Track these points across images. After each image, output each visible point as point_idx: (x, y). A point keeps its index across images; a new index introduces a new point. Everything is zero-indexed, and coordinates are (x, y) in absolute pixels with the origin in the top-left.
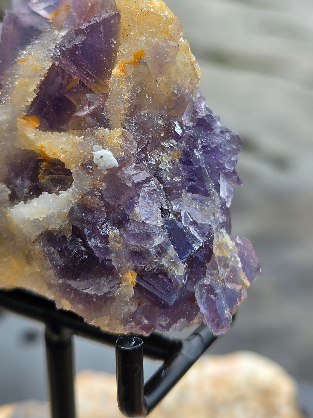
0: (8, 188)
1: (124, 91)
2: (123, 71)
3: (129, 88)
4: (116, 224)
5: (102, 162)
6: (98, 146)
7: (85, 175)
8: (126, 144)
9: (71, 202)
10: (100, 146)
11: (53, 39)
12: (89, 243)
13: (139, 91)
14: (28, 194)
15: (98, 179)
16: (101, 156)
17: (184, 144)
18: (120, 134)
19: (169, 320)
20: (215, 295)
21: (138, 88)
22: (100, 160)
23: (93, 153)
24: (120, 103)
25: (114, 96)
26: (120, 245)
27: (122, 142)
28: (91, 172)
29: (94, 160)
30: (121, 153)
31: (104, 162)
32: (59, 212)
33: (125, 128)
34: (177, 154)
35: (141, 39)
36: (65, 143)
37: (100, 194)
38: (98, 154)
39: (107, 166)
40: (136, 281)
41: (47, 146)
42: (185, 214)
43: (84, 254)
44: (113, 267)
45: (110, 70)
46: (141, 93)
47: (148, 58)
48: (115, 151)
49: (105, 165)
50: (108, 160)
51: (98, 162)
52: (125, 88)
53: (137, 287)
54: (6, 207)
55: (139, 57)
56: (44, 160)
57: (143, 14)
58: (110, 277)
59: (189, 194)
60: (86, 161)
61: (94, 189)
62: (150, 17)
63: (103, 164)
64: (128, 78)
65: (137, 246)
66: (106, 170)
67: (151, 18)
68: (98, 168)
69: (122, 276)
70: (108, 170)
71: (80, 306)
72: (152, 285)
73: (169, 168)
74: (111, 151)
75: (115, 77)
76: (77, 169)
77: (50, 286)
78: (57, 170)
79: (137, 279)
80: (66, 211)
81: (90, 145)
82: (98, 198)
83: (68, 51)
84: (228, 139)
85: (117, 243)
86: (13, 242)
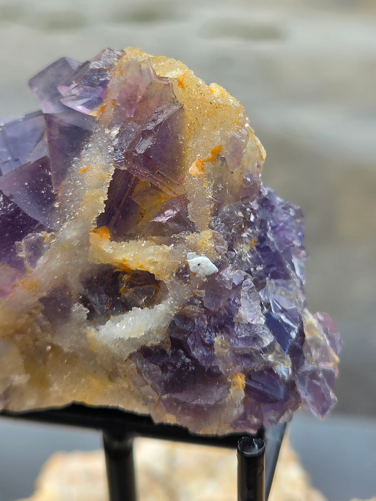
0: (85, 307)
1: (207, 191)
2: (202, 169)
3: (211, 186)
4: (218, 329)
5: (200, 270)
6: (191, 253)
7: (182, 285)
8: (218, 245)
9: (170, 315)
10: (194, 252)
11: (108, 140)
12: (194, 353)
13: (221, 188)
14: (110, 310)
15: (197, 287)
16: (198, 263)
17: (257, 230)
18: (211, 236)
19: (278, 415)
20: (318, 379)
21: (220, 185)
22: (198, 267)
23: (188, 260)
24: (206, 204)
25: (198, 197)
26: (227, 350)
27: (215, 245)
28: (189, 281)
29: (190, 269)
30: (217, 257)
31: (202, 269)
32: (158, 327)
33: (213, 229)
34: (254, 241)
35: (216, 134)
36: (153, 254)
37: (200, 302)
38: (194, 262)
39: (207, 273)
40: (245, 383)
41: (131, 259)
42: (273, 302)
43: (190, 365)
44: (221, 374)
45: (183, 168)
46: (223, 189)
47: (226, 153)
48: (211, 255)
49: (204, 272)
50: (207, 267)
51: (195, 270)
52: (207, 188)
53: (247, 389)
54: (85, 328)
55: (217, 153)
56: (124, 273)
57: (214, 107)
58: (217, 383)
59: (273, 281)
60: (181, 271)
61: (194, 298)
62: (221, 109)
63: (201, 271)
64: (209, 176)
65: (246, 349)
66: (205, 277)
67: (223, 111)
68: (196, 276)
69: (231, 380)
70: (207, 276)
71: (188, 418)
72: (261, 383)
73: (249, 259)
74: (207, 257)
75: (194, 177)
76: (172, 280)
77: (146, 402)
78: (141, 281)
79: (246, 381)
80: (165, 324)
81: (183, 253)
82: (198, 306)
83: (141, 156)
84: (293, 214)
85: (224, 348)
86: (93, 362)
